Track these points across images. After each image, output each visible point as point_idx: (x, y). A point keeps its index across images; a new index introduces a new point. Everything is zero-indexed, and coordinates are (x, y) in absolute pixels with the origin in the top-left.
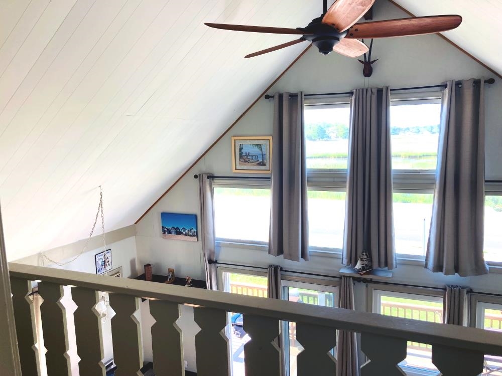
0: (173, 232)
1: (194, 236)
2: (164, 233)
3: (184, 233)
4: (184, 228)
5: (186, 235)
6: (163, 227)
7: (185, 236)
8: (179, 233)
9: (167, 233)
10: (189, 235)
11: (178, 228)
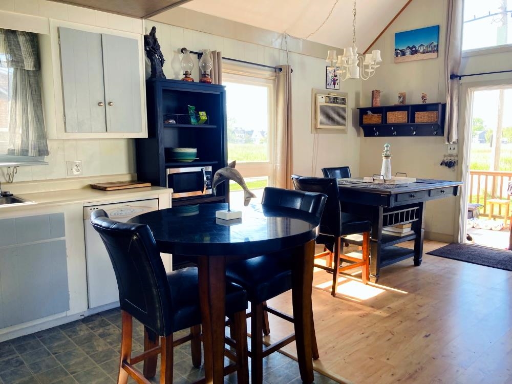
0: (408, 52)
1: (434, 51)
2: (397, 56)
3: (421, 51)
4: (422, 45)
5: (423, 53)
6: (396, 50)
7: (422, 55)
8: (414, 51)
9: (399, 56)
10: (427, 52)
11: (414, 47)
